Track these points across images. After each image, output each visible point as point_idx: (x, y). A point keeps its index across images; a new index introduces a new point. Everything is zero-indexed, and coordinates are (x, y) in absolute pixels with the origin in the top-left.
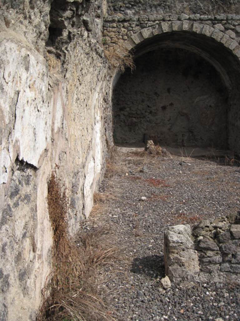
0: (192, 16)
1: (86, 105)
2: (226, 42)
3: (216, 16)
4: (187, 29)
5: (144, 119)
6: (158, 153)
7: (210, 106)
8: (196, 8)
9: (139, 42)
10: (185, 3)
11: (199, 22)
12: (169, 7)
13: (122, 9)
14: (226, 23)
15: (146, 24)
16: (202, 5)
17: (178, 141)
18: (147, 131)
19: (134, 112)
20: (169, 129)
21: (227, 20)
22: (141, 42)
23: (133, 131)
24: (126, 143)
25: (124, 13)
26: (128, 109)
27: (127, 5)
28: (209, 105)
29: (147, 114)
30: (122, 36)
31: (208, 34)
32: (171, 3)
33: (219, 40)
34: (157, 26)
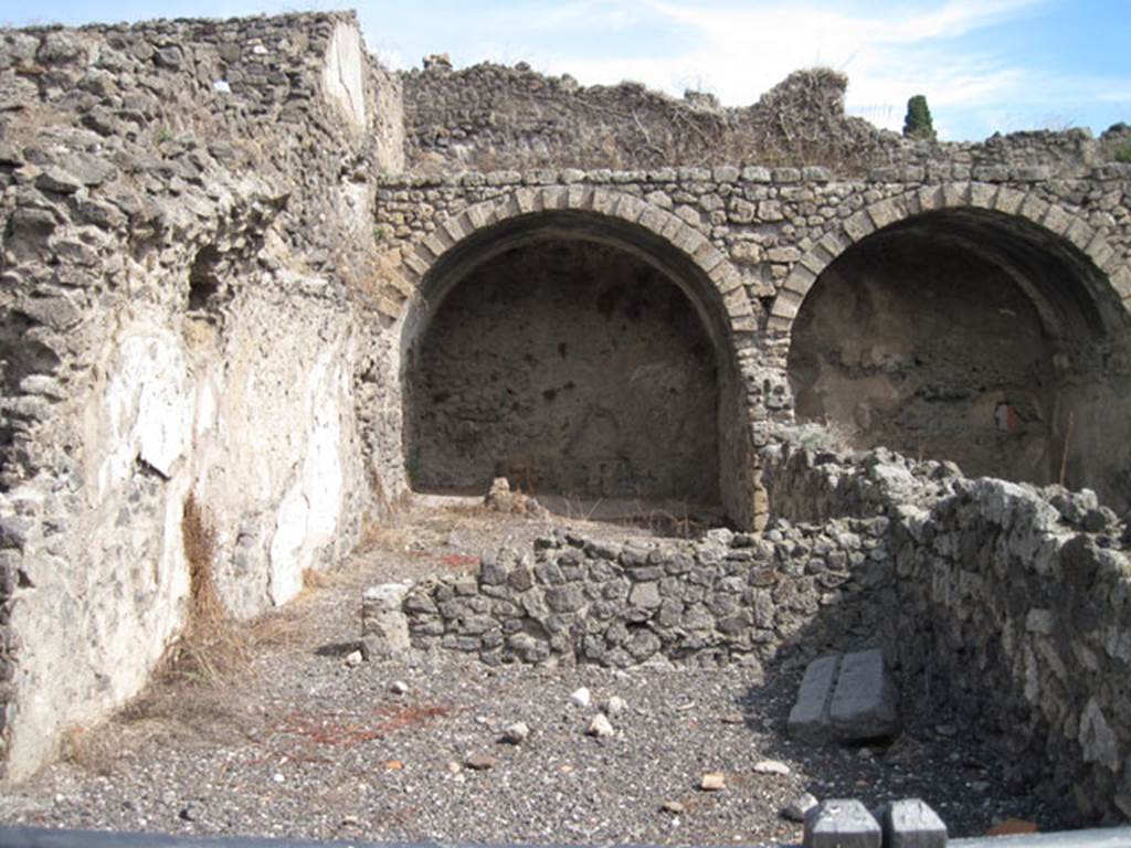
0: (592, 174)
1: (287, 393)
2: (676, 235)
3: (651, 174)
4: (579, 206)
5: (499, 424)
6: (515, 510)
7: (673, 390)
8: (630, 138)
9: (463, 235)
10: (603, 125)
11: (608, 187)
12: (561, 135)
13: (442, 142)
14: (675, 191)
15: (481, 192)
16: (646, 132)
17: (590, 483)
18: (506, 457)
19: (473, 407)
20: (566, 452)
21: (679, 181)
22: (469, 237)
23: (468, 456)
24: (451, 487)
25: (448, 153)
26: (456, 398)
27: (455, 132)
28: (669, 387)
29: (505, 410)
30: (423, 221)
31: (631, 216)
32: (569, 126)
33: (658, 230)
34: (507, 198)
